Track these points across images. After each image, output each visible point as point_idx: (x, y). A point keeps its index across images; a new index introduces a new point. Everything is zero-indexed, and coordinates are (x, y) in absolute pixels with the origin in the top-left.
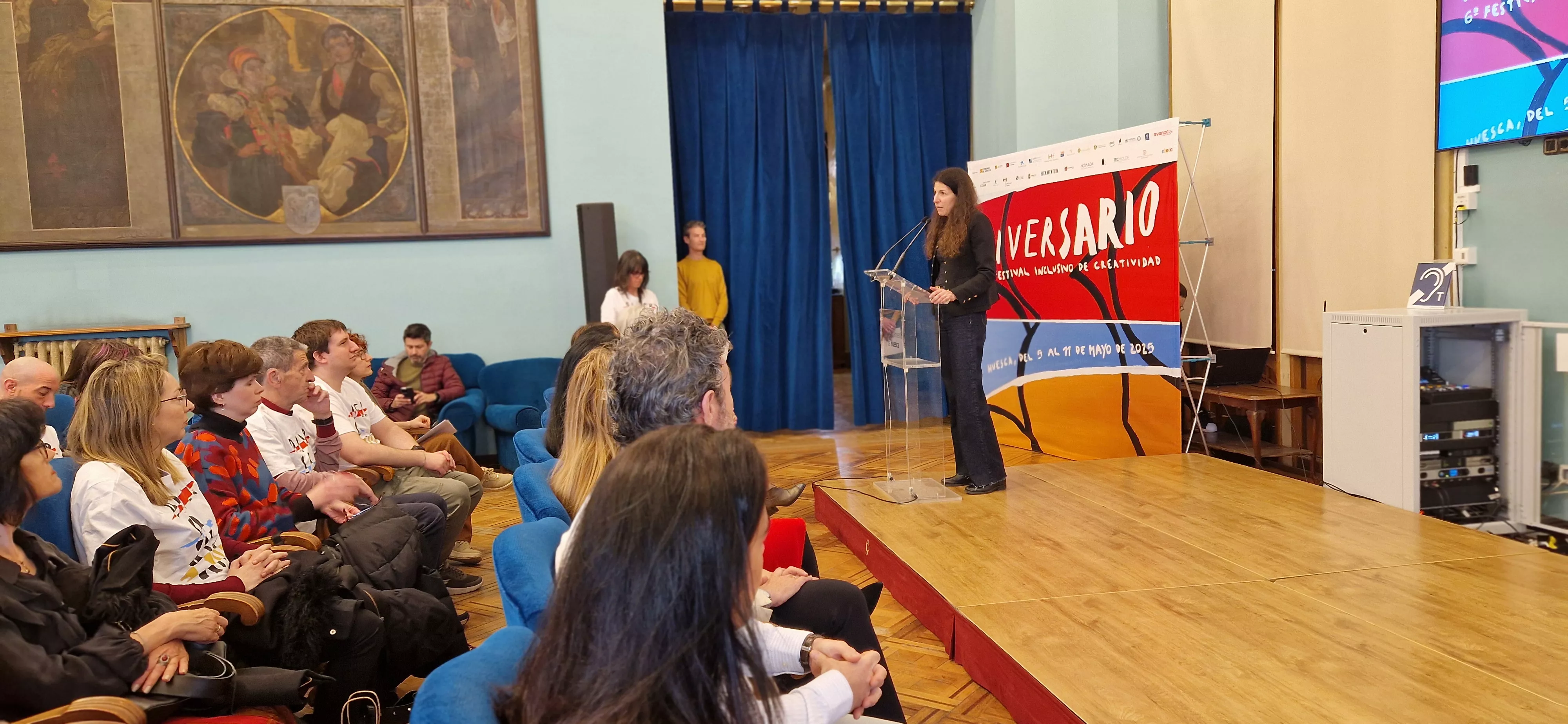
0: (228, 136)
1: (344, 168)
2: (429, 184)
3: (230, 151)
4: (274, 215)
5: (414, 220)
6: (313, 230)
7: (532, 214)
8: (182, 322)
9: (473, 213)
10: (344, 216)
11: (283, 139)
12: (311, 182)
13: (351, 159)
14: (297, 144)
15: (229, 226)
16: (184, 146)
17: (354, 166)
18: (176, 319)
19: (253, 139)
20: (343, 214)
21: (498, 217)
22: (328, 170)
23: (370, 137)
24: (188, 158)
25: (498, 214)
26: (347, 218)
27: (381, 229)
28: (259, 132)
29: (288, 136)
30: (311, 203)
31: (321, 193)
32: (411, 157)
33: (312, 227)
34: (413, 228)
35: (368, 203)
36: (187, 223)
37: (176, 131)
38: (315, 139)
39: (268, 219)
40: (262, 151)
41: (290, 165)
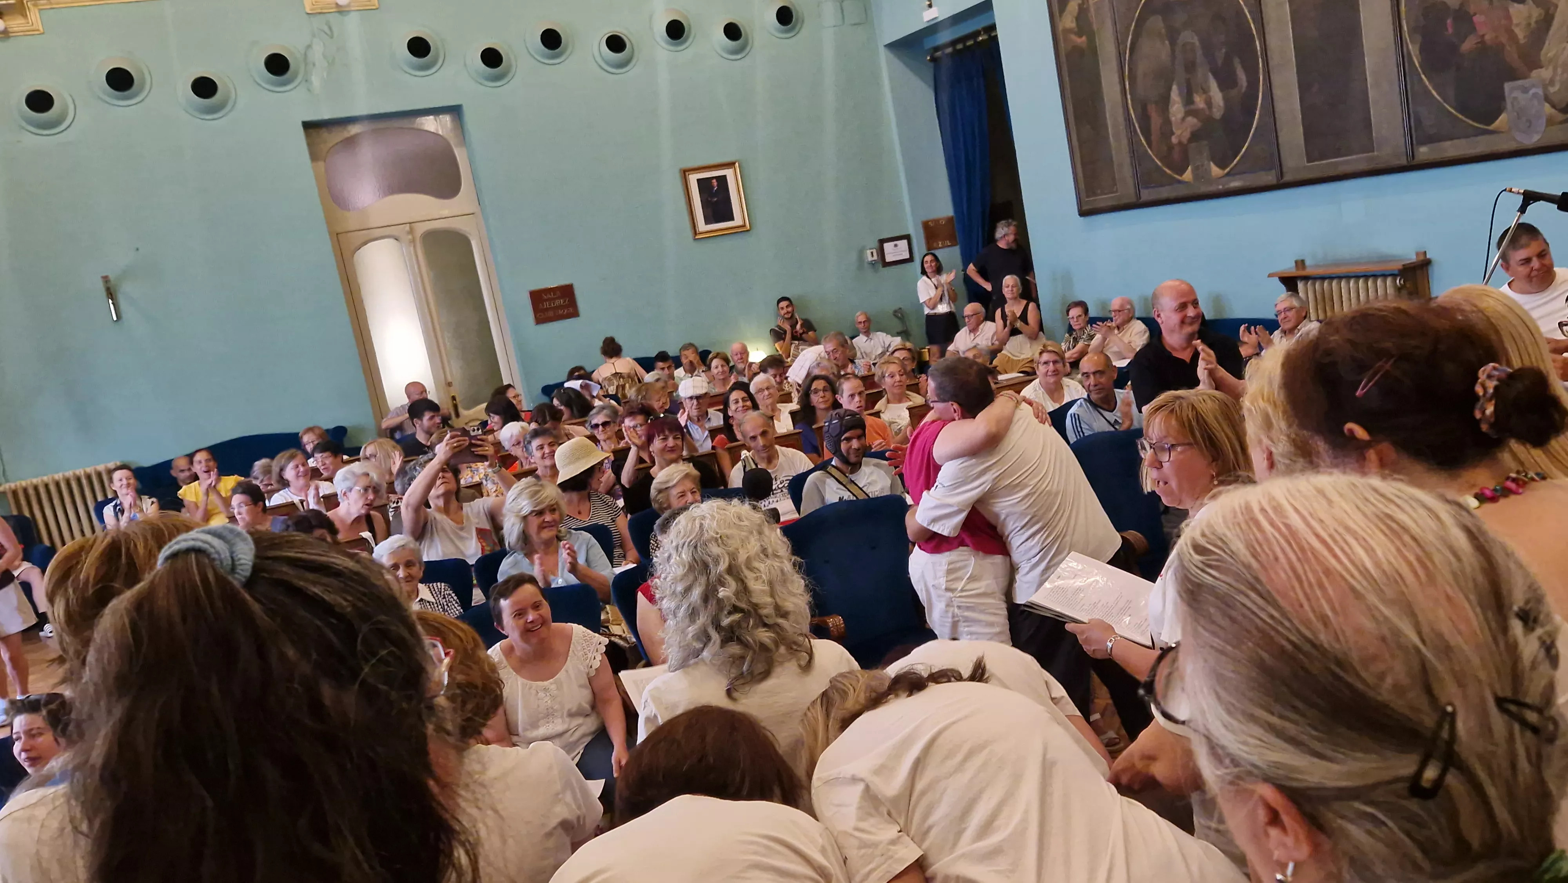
0: (1450, 30)
3: (1454, 48)
4: (1497, 122)
6: (1538, 137)
8: (1422, 258)
11: (1503, 22)
12: (1534, 73)
14: (1517, 25)
15: (1456, 142)
16: (1413, 49)
18: (1417, 254)
19: (1473, 29)
22: (1550, 55)
24: (1417, 65)
28: (1478, 19)
29: (1508, 16)
30: (1536, 102)
31: (1546, 85)
33: (1538, 132)
37: (1406, 35)
38: (1536, 13)
39: (1491, 128)
40: (1482, 42)
41: (1512, 55)
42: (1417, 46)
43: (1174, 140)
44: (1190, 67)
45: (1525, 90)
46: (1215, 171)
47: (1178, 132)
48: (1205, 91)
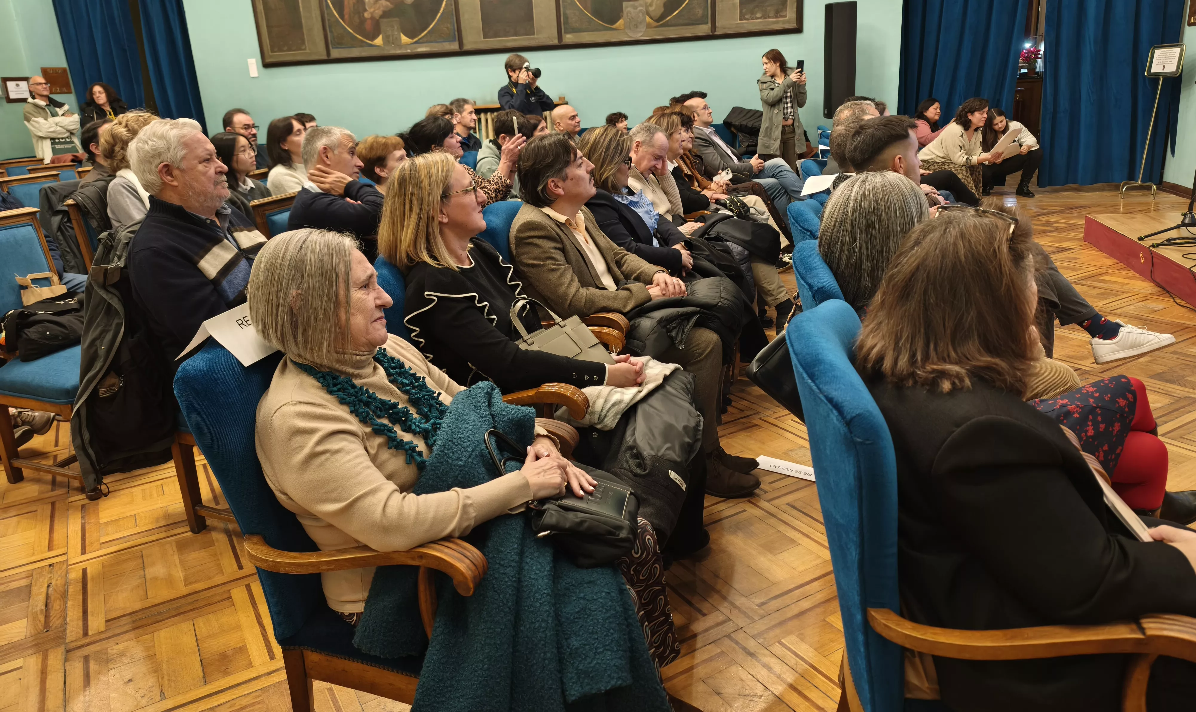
4: (618, 23)
5: (707, 23)
6: (640, 34)
7: (791, 14)
9: (748, 16)
10: (661, 23)
15: (591, 33)
20: (660, 21)
21: (765, 18)
25: (764, 17)
26: (663, 23)
27: (684, 31)
30: (641, 15)
31: (645, 7)
33: (641, 31)
34: (704, 29)
35: (677, 12)
36: (566, 33)
39: (614, 27)
43: (367, 15)
46: (404, 39)
47: (370, 10)
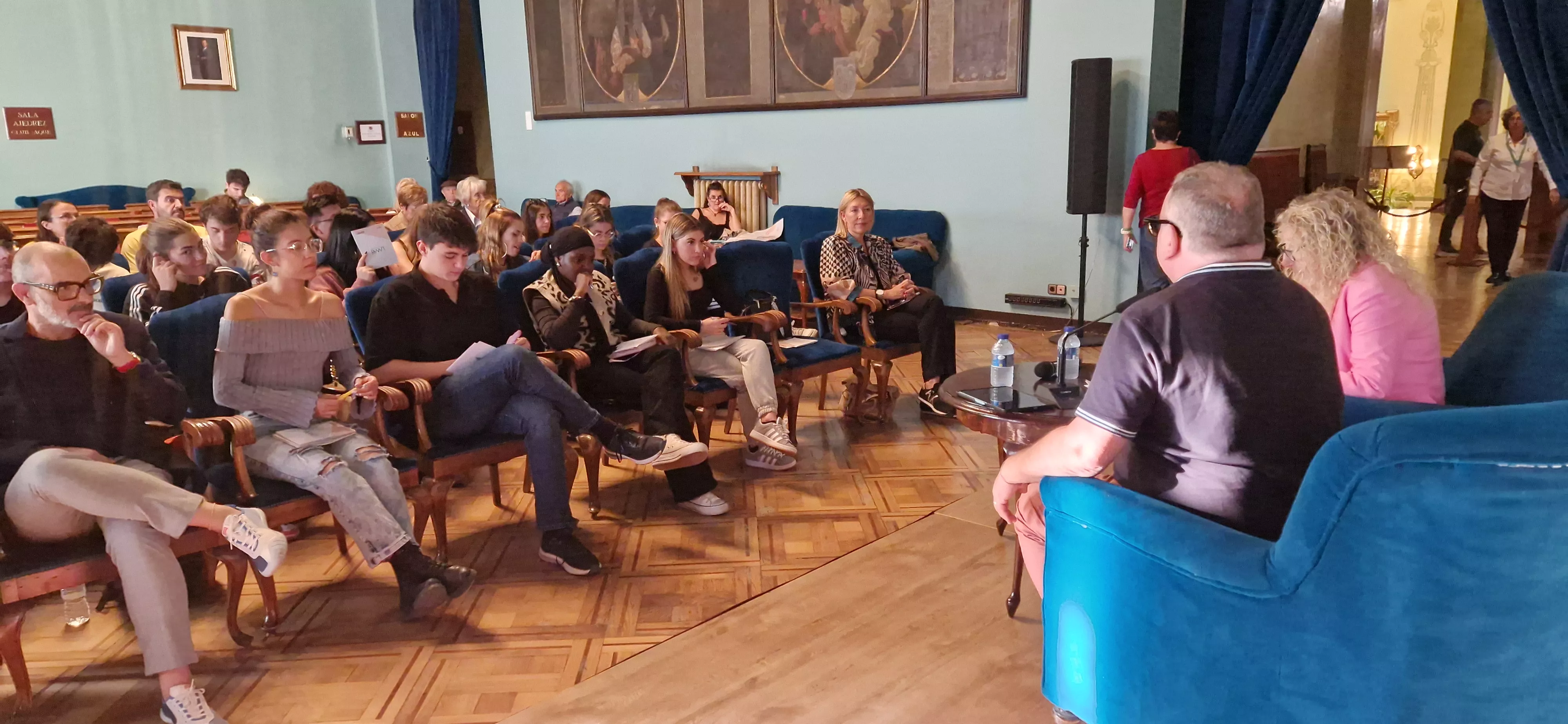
0: (804, 18)
1: (873, 40)
2: (931, 49)
3: (805, 29)
4: (827, 84)
5: (917, 84)
6: (852, 96)
7: (1011, 76)
8: (775, 170)
9: (962, 77)
10: (871, 83)
11: (836, 17)
12: (852, 53)
13: (879, 31)
14: (844, 21)
15: (803, 93)
16: (780, 27)
17: (879, 37)
18: (772, 167)
19: (818, 19)
20: (872, 79)
21: (981, 80)
22: (862, 43)
23: (892, 8)
25: (982, 77)
26: (874, 83)
27: (893, 93)
28: (822, 13)
29: (839, 13)
30: (850, 73)
31: (857, 62)
32: (919, 24)
33: (850, 92)
34: (915, 91)
35: (887, 70)
36: (780, 92)
37: (777, 17)
38: (856, 14)
39: (824, 86)
40: (823, 28)
41: (839, 39)
42: (783, 25)
43: (613, 69)
44: (629, 17)
45: (845, 64)
46: (641, 95)
47: (616, 64)
48: (639, 36)
